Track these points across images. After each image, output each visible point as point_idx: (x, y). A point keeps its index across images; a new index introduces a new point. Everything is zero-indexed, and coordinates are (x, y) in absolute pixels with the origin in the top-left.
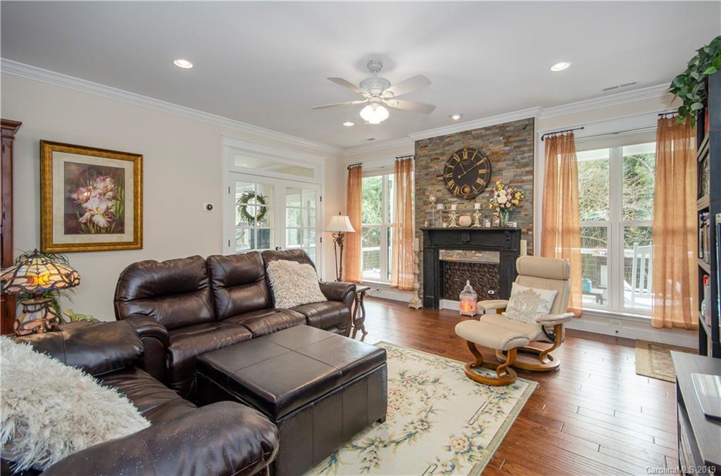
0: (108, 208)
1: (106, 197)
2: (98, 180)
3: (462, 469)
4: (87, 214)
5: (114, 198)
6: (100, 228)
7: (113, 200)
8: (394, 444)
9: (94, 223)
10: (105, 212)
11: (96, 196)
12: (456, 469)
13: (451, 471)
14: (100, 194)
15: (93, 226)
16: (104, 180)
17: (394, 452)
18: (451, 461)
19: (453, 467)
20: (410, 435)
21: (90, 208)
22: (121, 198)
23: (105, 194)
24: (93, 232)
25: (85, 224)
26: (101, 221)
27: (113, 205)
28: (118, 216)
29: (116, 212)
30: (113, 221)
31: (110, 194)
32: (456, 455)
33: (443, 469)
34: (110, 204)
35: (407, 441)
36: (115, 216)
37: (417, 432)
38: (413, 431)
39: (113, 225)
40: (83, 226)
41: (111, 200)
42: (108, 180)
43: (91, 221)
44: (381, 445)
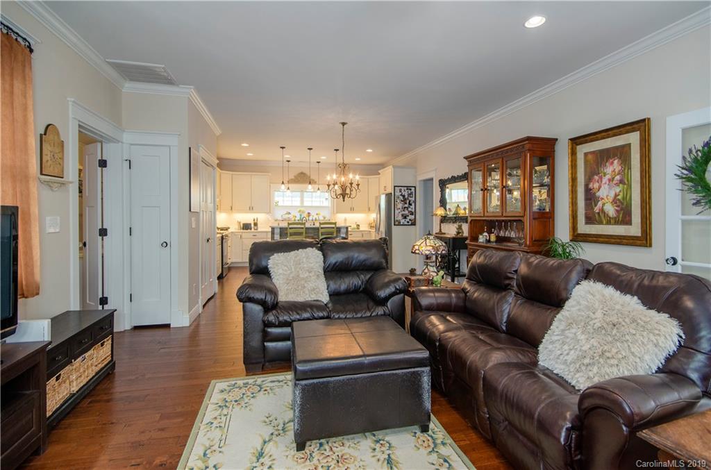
0: (616, 195)
1: (614, 182)
2: (607, 164)
3: (197, 458)
4: (600, 203)
5: (621, 182)
6: (610, 218)
7: (621, 185)
8: (267, 440)
9: (605, 213)
10: (613, 201)
11: (606, 183)
12: (202, 454)
13: (206, 451)
14: (609, 180)
15: (604, 216)
16: (612, 163)
17: (260, 435)
18: (209, 458)
19: (205, 455)
20: (261, 455)
21: (601, 196)
22: (628, 181)
23: (613, 178)
24: (604, 222)
25: (599, 213)
26: (611, 210)
27: (620, 191)
28: (625, 204)
29: (623, 198)
30: (621, 210)
31: (618, 178)
32: (207, 465)
33: (213, 448)
34: (618, 189)
35: (259, 449)
36: (622, 204)
37: (258, 461)
38: (262, 460)
39: (621, 216)
40: (597, 216)
41: (618, 186)
42: (616, 162)
43: (602, 210)
44: (276, 433)
